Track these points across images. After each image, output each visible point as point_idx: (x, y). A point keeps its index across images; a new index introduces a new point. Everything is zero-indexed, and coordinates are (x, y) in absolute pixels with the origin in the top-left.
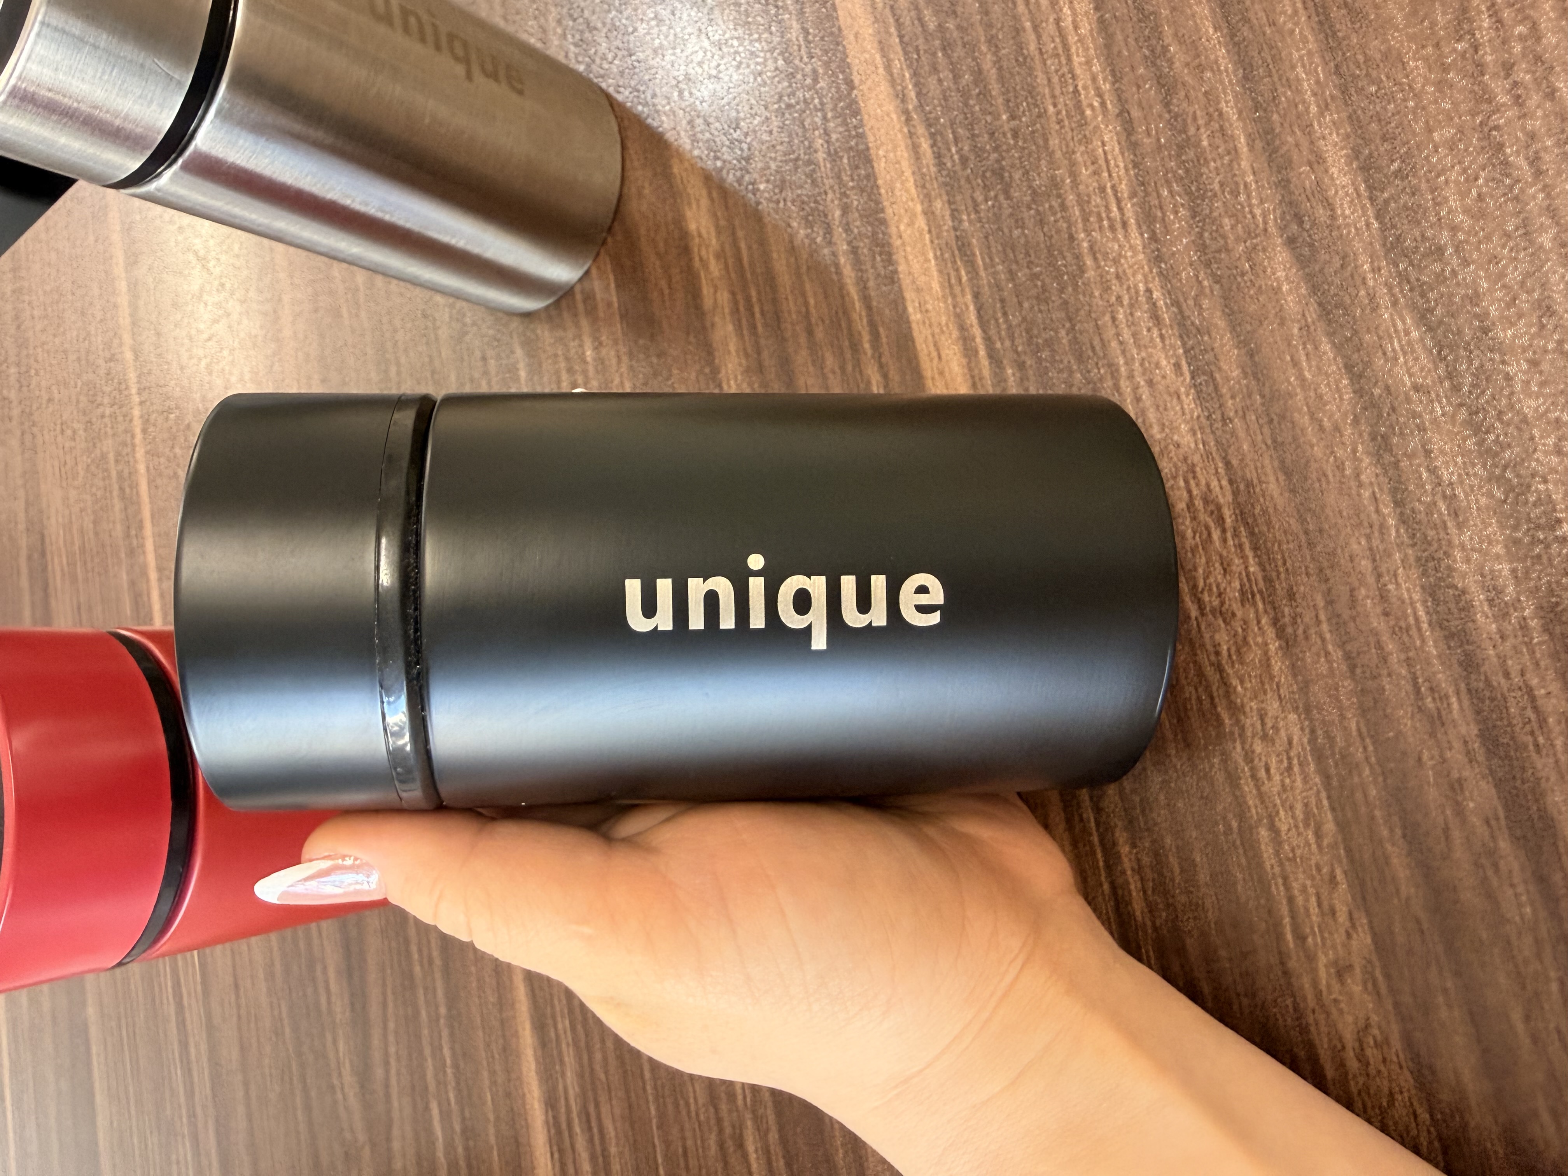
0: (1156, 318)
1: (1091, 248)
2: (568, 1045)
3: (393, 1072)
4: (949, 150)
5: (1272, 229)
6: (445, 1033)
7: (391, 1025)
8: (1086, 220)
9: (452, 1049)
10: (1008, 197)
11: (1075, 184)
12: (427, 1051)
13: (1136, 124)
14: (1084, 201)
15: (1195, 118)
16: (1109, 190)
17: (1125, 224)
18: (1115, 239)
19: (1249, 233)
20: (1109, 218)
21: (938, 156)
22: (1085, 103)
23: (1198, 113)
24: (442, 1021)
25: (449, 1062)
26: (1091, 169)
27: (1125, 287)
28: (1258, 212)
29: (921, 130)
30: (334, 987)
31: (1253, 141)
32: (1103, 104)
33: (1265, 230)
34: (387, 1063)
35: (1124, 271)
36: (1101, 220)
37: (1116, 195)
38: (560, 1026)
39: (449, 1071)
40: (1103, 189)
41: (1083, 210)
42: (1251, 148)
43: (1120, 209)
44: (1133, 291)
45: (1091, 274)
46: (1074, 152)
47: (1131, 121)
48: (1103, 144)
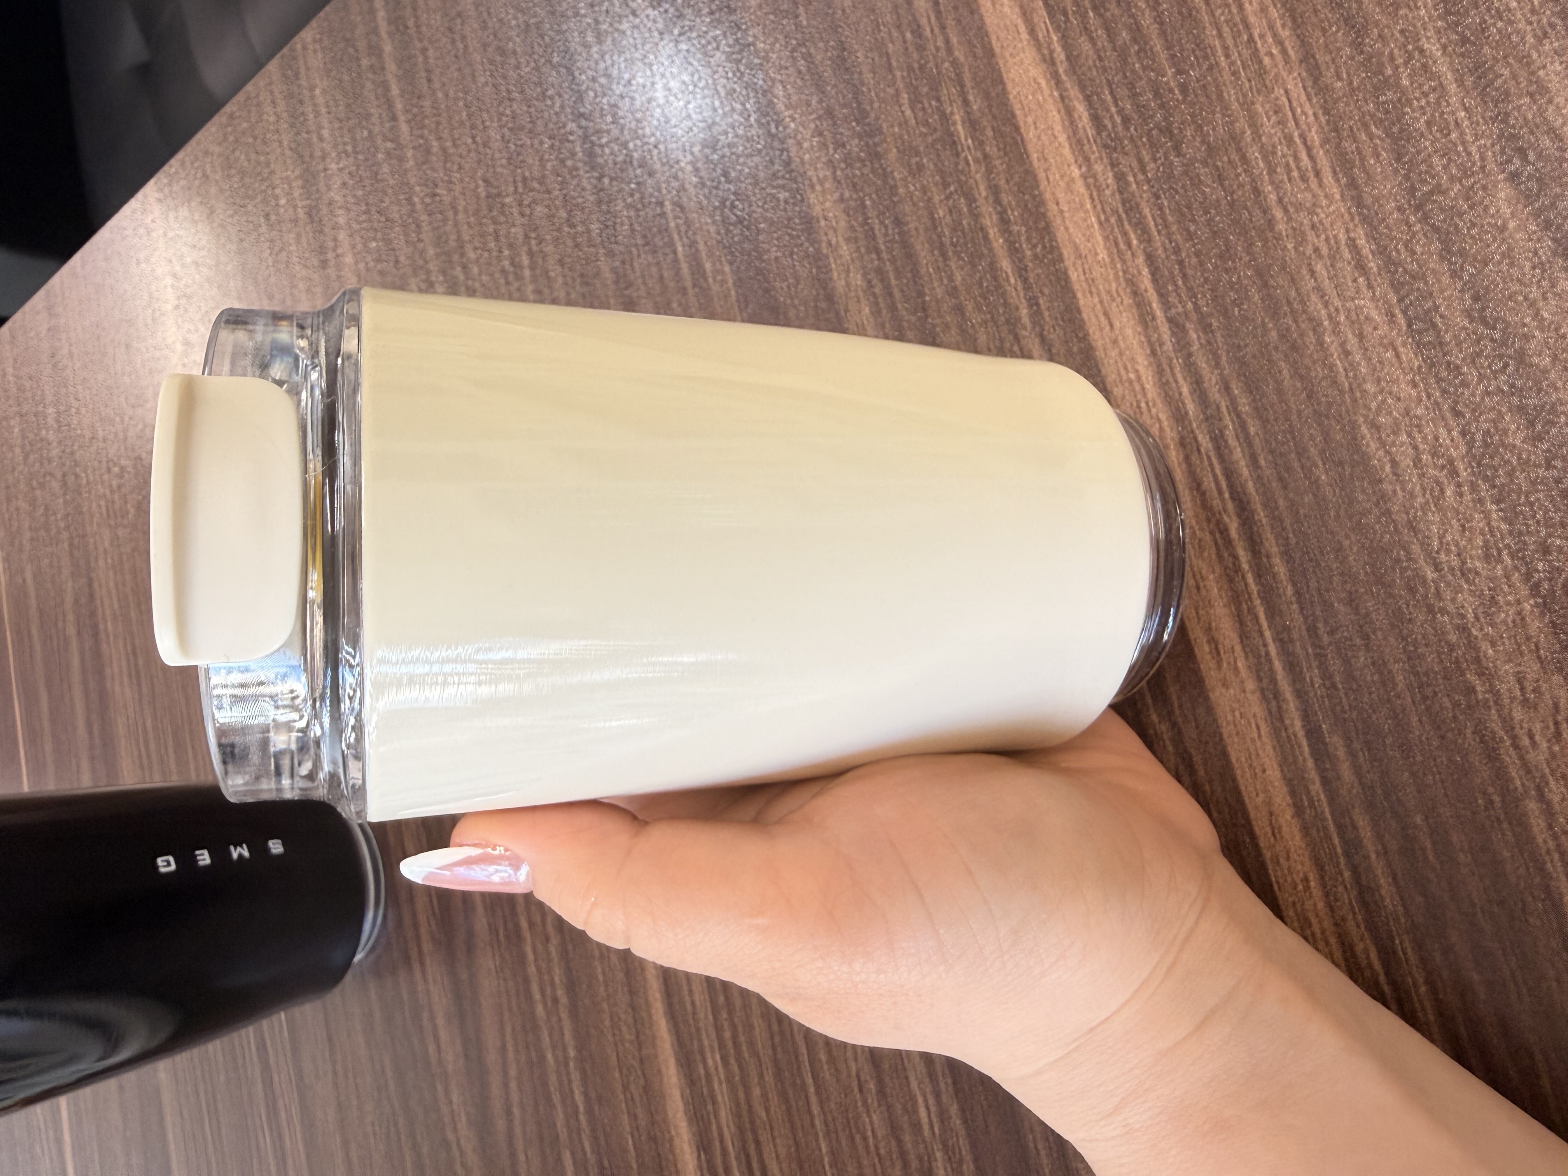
0: (1361, 267)
1: (1280, 200)
2: (720, 1083)
3: (517, 1122)
4: (1108, 110)
5: (1491, 166)
6: (575, 1076)
7: (513, 1072)
8: (1272, 171)
9: (586, 1094)
10: (1179, 154)
11: (1257, 135)
12: (556, 1098)
13: (1323, 67)
14: (1268, 154)
15: (1392, 58)
16: (1297, 140)
17: (1317, 174)
18: (1308, 188)
19: (1465, 173)
20: (1299, 168)
21: (1096, 119)
22: (1262, 51)
23: (1396, 51)
24: (572, 1064)
25: (581, 1108)
26: (1274, 119)
27: (1323, 237)
28: (1473, 149)
29: (1074, 92)
30: (443, 1035)
31: (1462, 76)
32: (1284, 51)
33: (1483, 167)
34: (509, 1113)
35: (1321, 222)
36: (1289, 170)
37: (1305, 143)
38: (710, 1062)
39: (582, 1118)
40: (1289, 140)
41: (1268, 163)
42: (1460, 82)
43: (1311, 157)
44: (1332, 242)
45: (1281, 227)
46: (1253, 103)
47: (1317, 66)
48: (1286, 92)
